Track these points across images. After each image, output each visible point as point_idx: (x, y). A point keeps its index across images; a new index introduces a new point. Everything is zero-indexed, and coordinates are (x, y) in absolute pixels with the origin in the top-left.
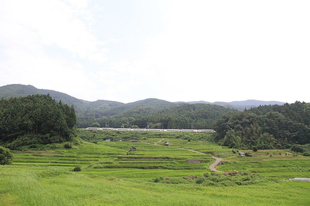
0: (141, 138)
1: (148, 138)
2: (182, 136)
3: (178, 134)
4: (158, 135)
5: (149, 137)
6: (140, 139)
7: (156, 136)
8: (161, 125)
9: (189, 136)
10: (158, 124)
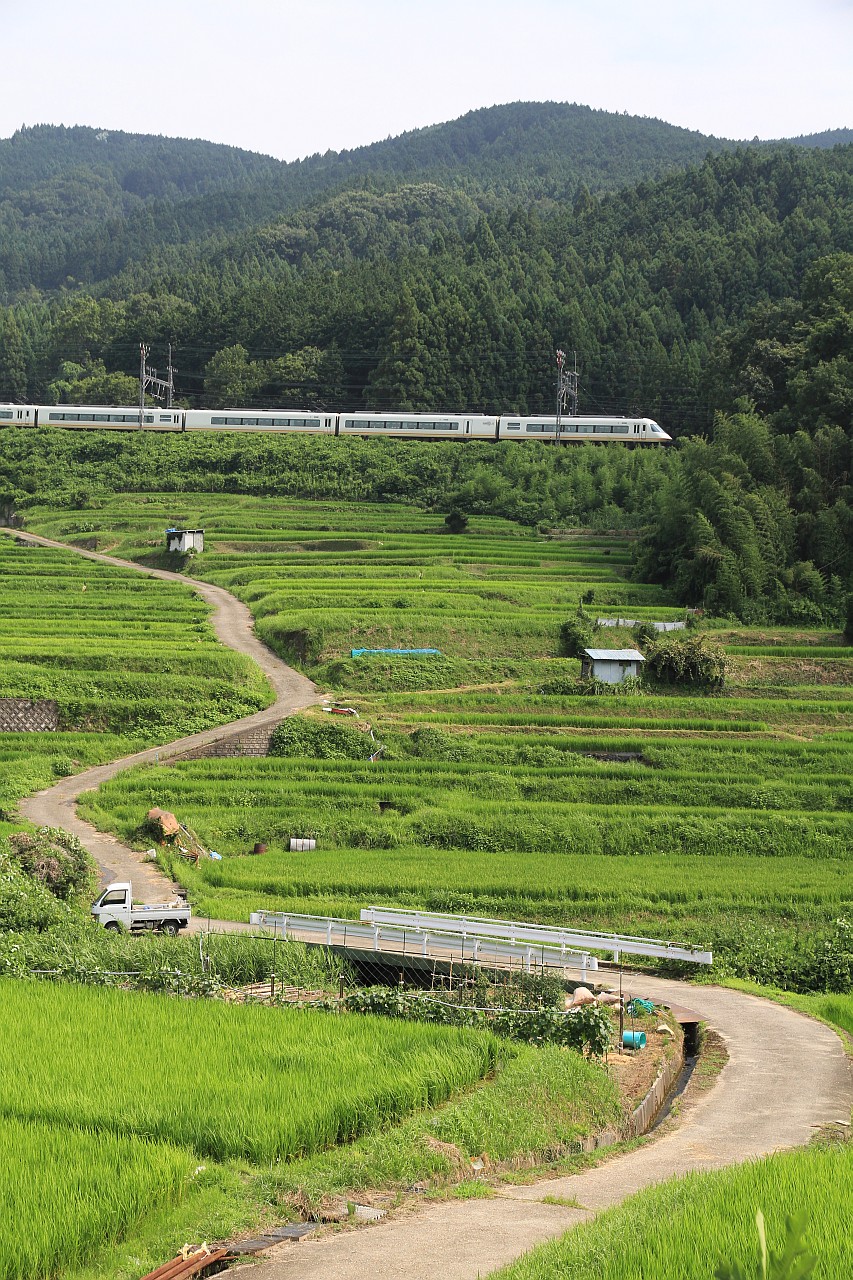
0: (50, 495)
1: (118, 490)
2: (432, 478)
3: (399, 461)
4: (213, 466)
5: (128, 488)
6: (42, 502)
7: (196, 477)
8: (320, 369)
9: (499, 482)
10: (294, 361)
